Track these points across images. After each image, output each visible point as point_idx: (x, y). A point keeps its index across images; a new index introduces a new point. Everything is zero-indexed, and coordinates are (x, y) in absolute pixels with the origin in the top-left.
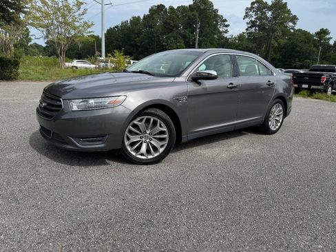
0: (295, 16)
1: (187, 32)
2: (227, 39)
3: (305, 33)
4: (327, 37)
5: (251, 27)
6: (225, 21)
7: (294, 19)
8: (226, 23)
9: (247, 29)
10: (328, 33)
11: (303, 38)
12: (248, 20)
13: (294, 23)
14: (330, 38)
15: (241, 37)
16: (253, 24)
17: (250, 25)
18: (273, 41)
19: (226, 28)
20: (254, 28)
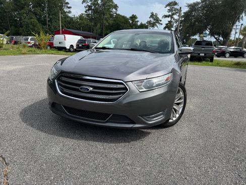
0: (116, 5)
1: (38, 10)
2: (71, 18)
3: (124, 17)
4: (136, 20)
5: (88, 10)
6: (67, 3)
7: (116, 7)
8: (69, 6)
9: (86, 12)
10: (137, 18)
11: (123, 20)
12: (85, 4)
13: (116, 10)
14: (138, 21)
15: (81, 17)
16: (89, 8)
17: (87, 9)
18: (105, 22)
19: (69, 10)
20: (90, 11)
